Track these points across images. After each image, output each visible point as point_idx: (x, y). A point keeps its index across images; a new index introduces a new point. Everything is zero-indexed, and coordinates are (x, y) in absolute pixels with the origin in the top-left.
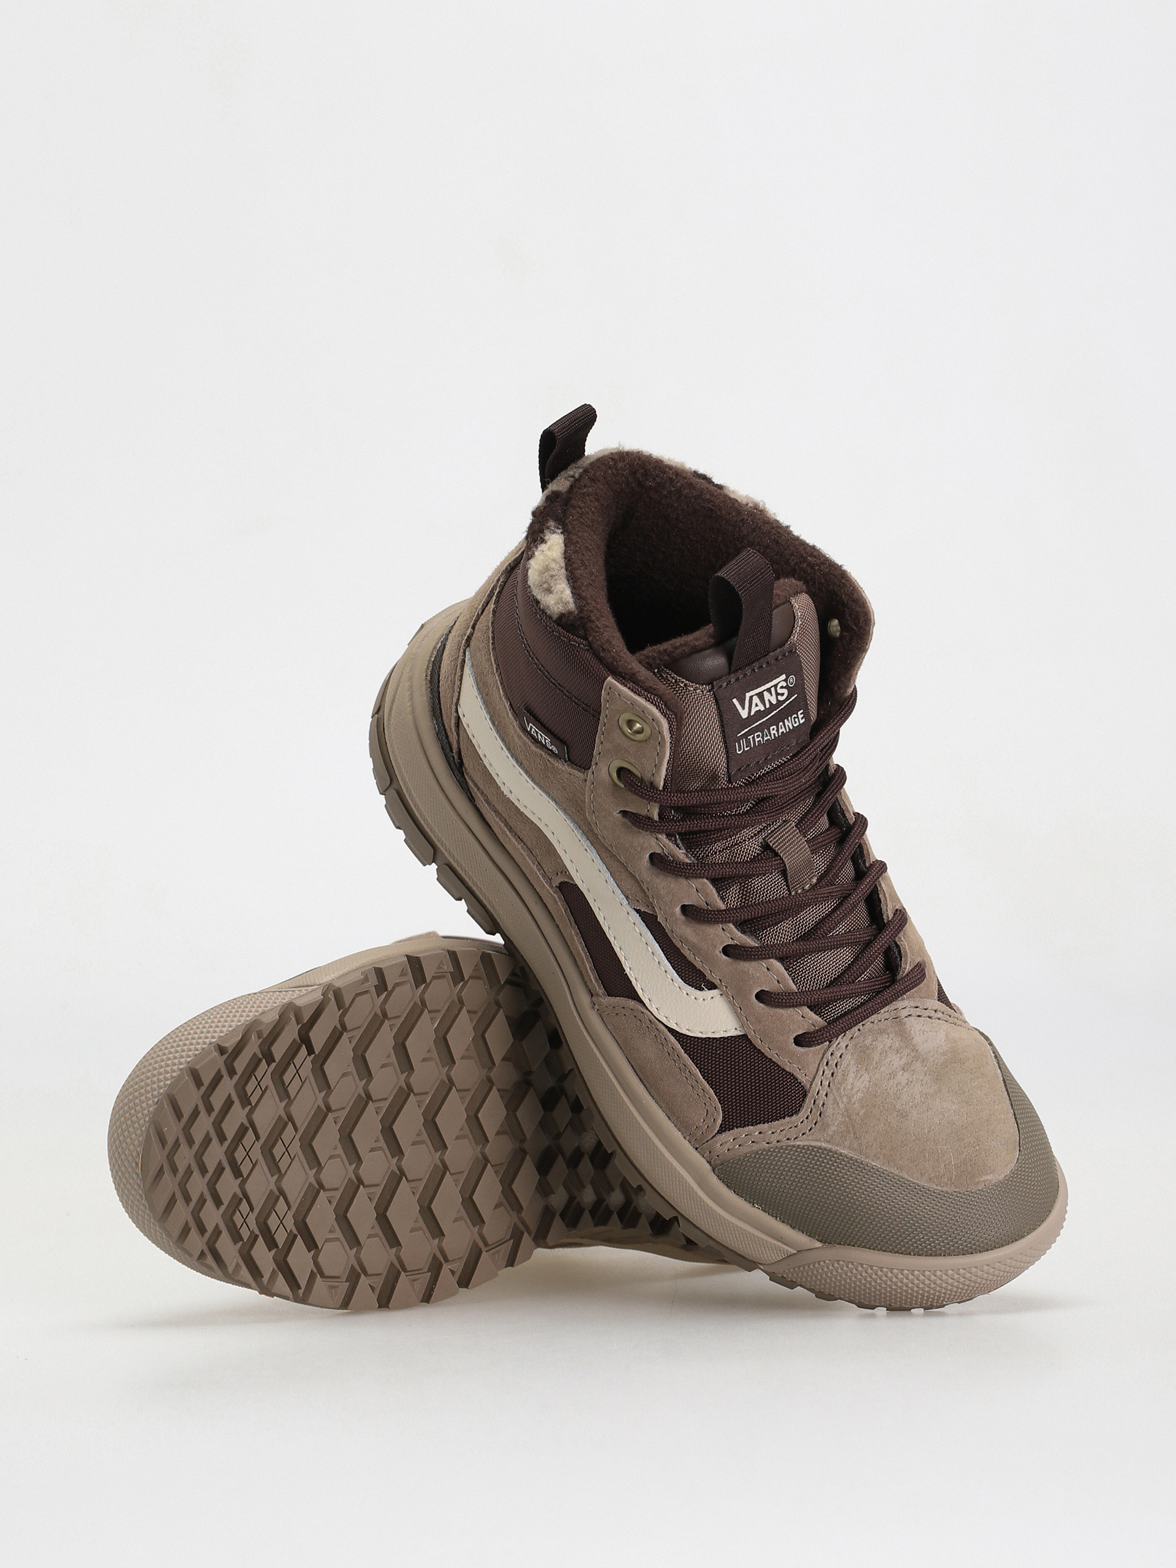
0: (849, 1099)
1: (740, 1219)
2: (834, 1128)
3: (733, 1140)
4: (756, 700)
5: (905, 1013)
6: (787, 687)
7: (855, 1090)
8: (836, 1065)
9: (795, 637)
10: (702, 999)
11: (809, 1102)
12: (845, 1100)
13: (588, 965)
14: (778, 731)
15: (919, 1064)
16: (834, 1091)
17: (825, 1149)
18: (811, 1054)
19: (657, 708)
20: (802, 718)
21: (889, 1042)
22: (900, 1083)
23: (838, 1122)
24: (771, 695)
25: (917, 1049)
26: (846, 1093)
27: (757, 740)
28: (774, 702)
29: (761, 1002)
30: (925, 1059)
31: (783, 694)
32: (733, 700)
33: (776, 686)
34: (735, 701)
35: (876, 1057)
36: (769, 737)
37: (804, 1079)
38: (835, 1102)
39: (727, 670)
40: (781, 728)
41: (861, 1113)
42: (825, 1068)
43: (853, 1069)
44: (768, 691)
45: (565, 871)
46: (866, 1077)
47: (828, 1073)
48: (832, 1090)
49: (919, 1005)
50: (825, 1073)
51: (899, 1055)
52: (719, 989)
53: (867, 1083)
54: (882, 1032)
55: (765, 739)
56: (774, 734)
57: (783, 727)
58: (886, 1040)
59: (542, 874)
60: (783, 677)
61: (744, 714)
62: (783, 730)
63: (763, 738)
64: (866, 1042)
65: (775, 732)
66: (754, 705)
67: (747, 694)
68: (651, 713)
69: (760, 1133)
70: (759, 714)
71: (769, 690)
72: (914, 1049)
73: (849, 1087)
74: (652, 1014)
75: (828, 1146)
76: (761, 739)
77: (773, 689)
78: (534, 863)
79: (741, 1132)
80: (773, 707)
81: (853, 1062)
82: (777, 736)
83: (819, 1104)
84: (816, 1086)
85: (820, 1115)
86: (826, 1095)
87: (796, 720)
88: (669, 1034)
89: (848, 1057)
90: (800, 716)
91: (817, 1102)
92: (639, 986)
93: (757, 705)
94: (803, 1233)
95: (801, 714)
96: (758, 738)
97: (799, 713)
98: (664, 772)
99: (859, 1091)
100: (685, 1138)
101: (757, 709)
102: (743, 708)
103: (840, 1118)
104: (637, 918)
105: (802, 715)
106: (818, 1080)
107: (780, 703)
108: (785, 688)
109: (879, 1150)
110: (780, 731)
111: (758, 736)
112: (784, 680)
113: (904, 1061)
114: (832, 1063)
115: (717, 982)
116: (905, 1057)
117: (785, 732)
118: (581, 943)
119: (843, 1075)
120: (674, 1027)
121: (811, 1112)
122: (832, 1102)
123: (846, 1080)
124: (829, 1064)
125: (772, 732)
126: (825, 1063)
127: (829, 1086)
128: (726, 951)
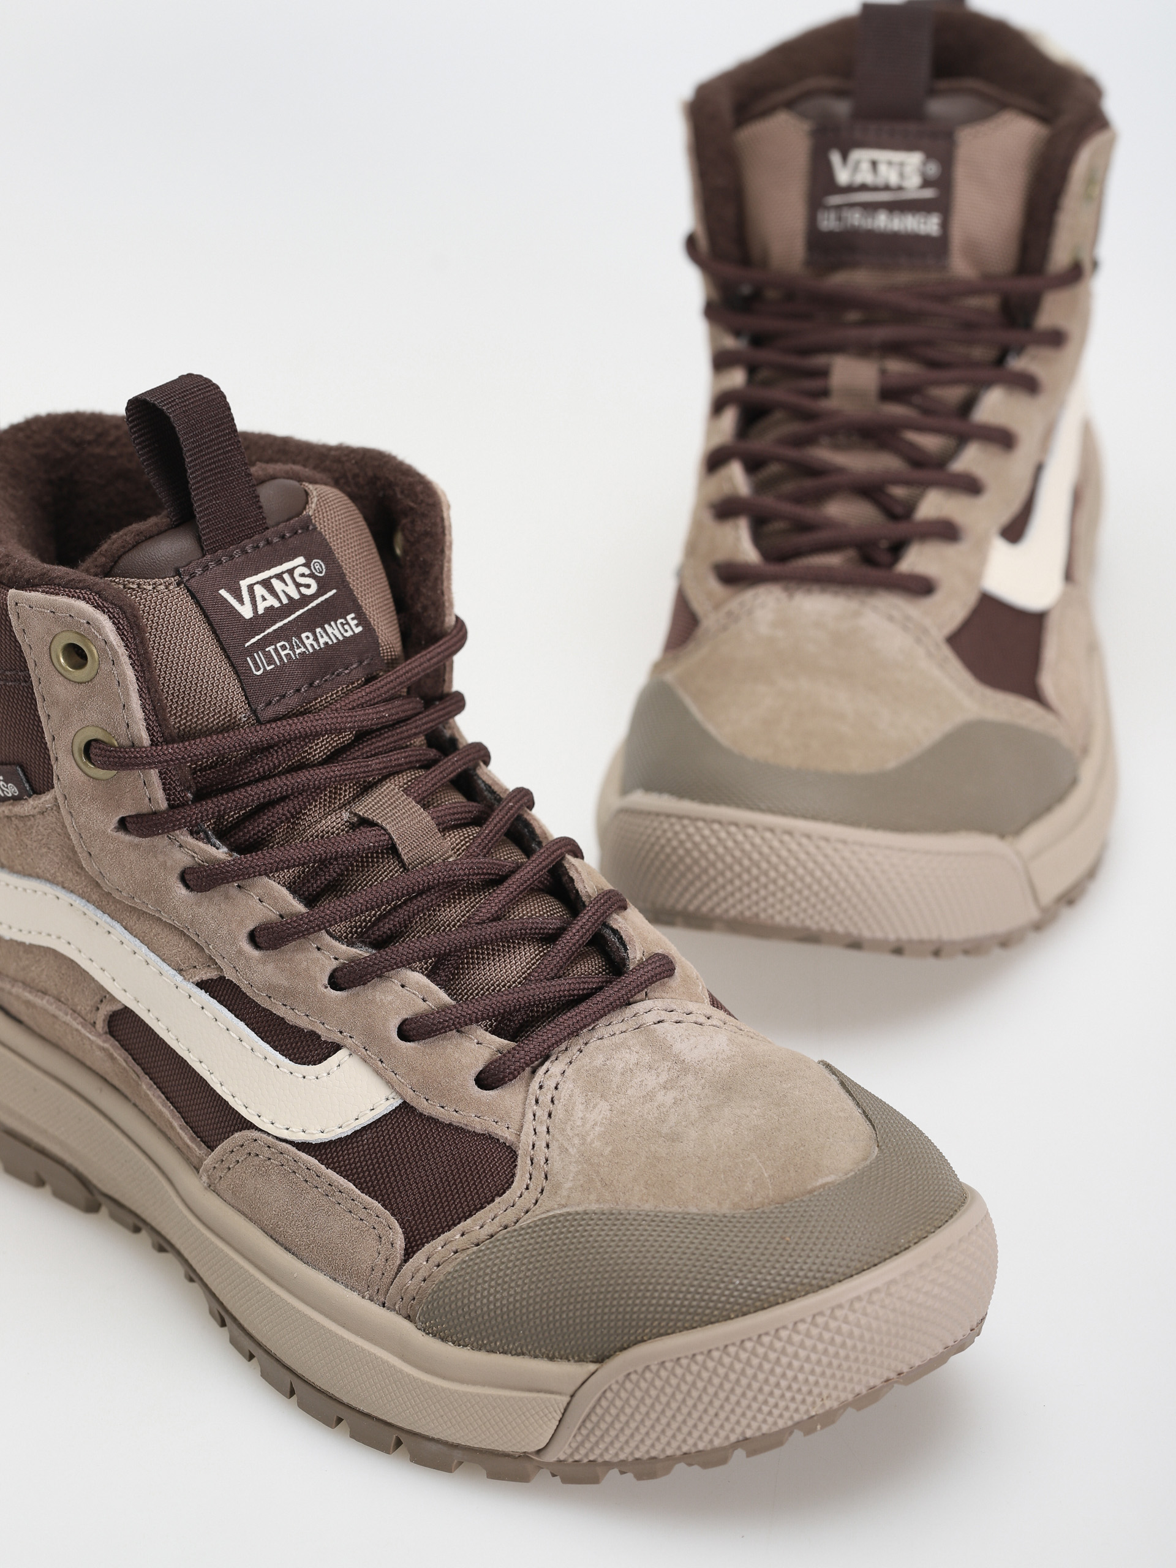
0: (583, 1138)
1: (474, 1383)
2: (569, 1185)
3: (427, 1261)
4: (259, 590)
5: (650, 1018)
6: (312, 576)
7: (588, 1126)
8: (552, 1101)
9: (310, 511)
10: (325, 1074)
11: (523, 1164)
12: (576, 1141)
13: (177, 1123)
14: (316, 639)
15: (690, 1078)
16: (557, 1136)
17: (562, 1215)
18: (507, 1098)
19: (88, 603)
20: (357, 625)
21: (633, 1058)
22: (663, 1104)
23: (572, 1175)
24: (287, 585)
25: (682, 1059)
26: (577, 1132)
27: (283, 653)
28: (296, 596)
29: (410, 1041)
30: (700, 1069)
31: (308, 586)
32: (220, 592)
33: (291, 572)
34: (223, 592)
35: (617, 1079)
36: (303, 649)
37: (505, 1134)
38: (564, 1150)
39: (198, 553)
40: (322, 637)
41: (606, 1152)
42: (535, 1107)
43: (579, 1099)
44: (277, 578)
45: (105, 996)
46: (604, 1106)
47: (542, 1114)
48: (553, 1136)
49: (674, 1007)
50: (537, 1114)
51: (653, 1072)
52: (345, 1046)
53: (608, 1113)
54: (617, 1048)
55: (298, 651)
56: (312, 645)
57: (324, 635)
58: (628, 1056)
59: (81, 1023)
60: (301, 560)
61: (246, 612)
62: (326, 639)
63: (292, 649)
64: (594, 1063)
65: (311, 641)
66: (259, 599)
67: (241, 582)
68: (81, 614)
69: (463, 1235)
70: (272, 614)
71: (279, 577)
72: (678, 1060)
73: (579, 1123)
74: (269, 1134)
75: (564, 1210)
76: (291, 652)
77: (286, 576)
78: (67, 1014)
79: (435, 1247)
80: (293, 604)
81: (577, 1091)
82: (316, 647)
83: (539, 1161)
84: (527, 1138)
85: (546, 1178)
86: (548, 1146)
87: (346, 627)
88: (300, 1153)
89: (566, 1088)
90: (353, 623)
91: (535, 1161)
92: (240, 1103)
93: (264, 599)
94: (569, 1361)
95: (353, 619)
96: (282, 651)
97: (349, 617)
98: (139, 714)
99: (595, 1124)
100: (363, 1297)
101: (267, 604)
102: (241, 602)
103: (574, 1168)
104: (203, 996)
105: (356, 622)
106: (528, 1127)
107: (305, 600)
108: (309, 576)
109: (645, 1191)
110: (322, 641)
111: (284, 648)
112: (303, 565)
113: (664, 1077)
114: (545, 1099)
115: (336, 1038)
116: (665, 1073)
117: (330, 643)
118: (159, 1097)
119: (566, 1111)
120: (300, 1137)
121: (530, 1179)
122: (557, 1152)
123: (572, 1115)
124: (540, 1101)
125: (307, 642)
126: (534, 1102)
127: (548, 1132)
128: (335, 982)
